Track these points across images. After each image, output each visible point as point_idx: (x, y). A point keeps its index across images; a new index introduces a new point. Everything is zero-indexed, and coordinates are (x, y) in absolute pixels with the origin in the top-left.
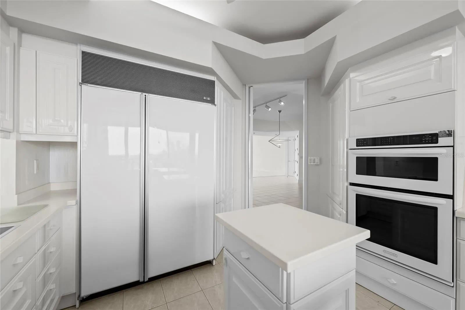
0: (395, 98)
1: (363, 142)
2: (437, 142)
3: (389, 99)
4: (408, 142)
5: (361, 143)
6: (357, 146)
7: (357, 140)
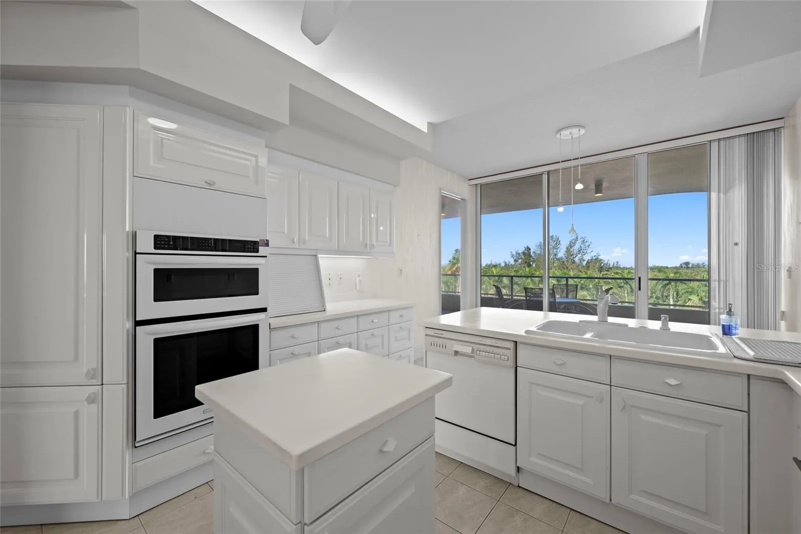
0: (214, 183)
1: (166, 241)
2: (257, 252)
3: (206, 182)
4: (227, 248)
5: (163, 242)
6: (156, 248)
7: (156, 237)
